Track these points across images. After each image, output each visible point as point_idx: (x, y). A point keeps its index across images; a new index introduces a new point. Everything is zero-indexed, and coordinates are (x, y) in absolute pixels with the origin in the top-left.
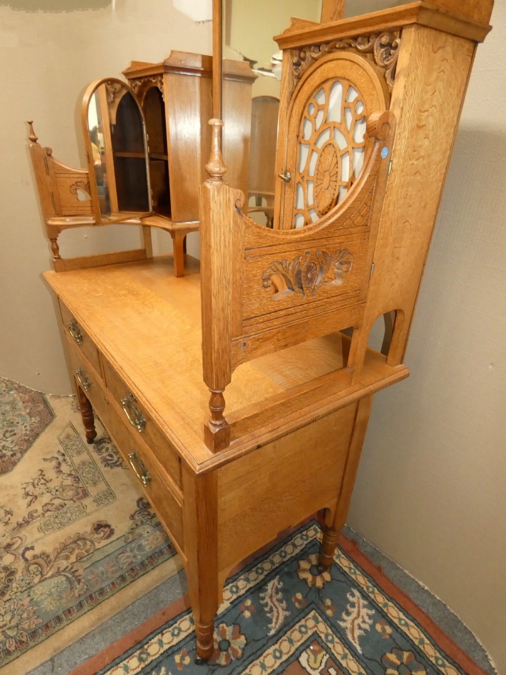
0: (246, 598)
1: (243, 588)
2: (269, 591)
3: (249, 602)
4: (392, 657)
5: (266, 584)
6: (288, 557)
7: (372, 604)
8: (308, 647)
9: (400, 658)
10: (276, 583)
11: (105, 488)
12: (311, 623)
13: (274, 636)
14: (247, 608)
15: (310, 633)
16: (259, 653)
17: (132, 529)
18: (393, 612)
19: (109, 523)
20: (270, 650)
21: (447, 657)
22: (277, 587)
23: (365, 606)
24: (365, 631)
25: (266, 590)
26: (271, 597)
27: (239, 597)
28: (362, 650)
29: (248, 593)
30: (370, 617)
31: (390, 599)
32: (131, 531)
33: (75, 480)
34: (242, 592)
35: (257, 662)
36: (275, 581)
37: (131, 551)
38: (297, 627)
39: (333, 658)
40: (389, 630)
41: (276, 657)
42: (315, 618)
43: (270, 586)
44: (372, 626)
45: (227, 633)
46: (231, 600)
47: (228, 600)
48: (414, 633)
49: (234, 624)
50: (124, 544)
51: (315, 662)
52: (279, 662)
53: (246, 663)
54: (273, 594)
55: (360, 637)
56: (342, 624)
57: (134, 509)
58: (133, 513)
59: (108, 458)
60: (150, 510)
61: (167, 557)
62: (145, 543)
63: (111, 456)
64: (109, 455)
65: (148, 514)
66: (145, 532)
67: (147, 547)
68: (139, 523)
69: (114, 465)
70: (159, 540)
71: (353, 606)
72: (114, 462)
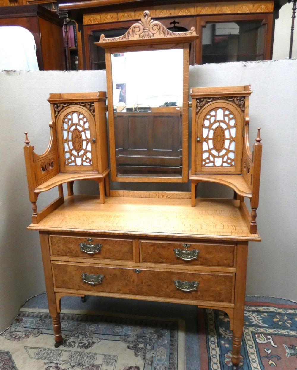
0: (220, 341)
1: (215, 340)
2: (223, 333)
3: (223, 342)
4: (275, 320)
5: (219, 333)
6: (213, 319)
7: (254, 312)
8: (255, 337)
9: (277, 318)
10: (222, 329)
11: (102, 357)
12: (247, 331)
13: (243, 343)
14: (225, 344)
15: (250, 333)
16: (246, 352)
17: (144, 358)
18: (261, 309)
19: (130, 366)
20: (248, 348)
21: (285, 309)
22: (224, 330)
23: (252, 314)
24: (261, 320)
25: (222, 334)
26: (226, 334)
27: (218, 343)
28: (267, 325)
29: (219, 340)
30: (258, 315)
31: (256, 306)
32: (145, 360)
33: (80, 366)
34: (216, 341)
35: (249, 354)
36: (220, 329)
37: (158, 365)
38: (245, 335)
39: (264, 334)
40: (266, 314)
41: (252, 348)
42: (246, 328)
43: (221, 332)
44: (261, 317)
45: (230, 356)
46: (217, 346)
47: (216, 347)
48: (272, 309)
49: (228, 352)
50: (150, 367)
51: (262, 339)
52: (254, 348)
53: (247, 357)
54: (226, 333)
55: (262, 322)
56: (254, 323)
57: (132, 352)
58: (134, 354)
59: (81, 345)
60: (140, 346)
61: (176, 353)
62: (159, 358)
63: (81, 343)
64: (79, 343)
65: (142, 348)
66: (152, 355)
67: (163, 357)
68: (143, 354)
69: (90, 345)
70: (163, 351)
71: (250, 316)
72: (87, 344)
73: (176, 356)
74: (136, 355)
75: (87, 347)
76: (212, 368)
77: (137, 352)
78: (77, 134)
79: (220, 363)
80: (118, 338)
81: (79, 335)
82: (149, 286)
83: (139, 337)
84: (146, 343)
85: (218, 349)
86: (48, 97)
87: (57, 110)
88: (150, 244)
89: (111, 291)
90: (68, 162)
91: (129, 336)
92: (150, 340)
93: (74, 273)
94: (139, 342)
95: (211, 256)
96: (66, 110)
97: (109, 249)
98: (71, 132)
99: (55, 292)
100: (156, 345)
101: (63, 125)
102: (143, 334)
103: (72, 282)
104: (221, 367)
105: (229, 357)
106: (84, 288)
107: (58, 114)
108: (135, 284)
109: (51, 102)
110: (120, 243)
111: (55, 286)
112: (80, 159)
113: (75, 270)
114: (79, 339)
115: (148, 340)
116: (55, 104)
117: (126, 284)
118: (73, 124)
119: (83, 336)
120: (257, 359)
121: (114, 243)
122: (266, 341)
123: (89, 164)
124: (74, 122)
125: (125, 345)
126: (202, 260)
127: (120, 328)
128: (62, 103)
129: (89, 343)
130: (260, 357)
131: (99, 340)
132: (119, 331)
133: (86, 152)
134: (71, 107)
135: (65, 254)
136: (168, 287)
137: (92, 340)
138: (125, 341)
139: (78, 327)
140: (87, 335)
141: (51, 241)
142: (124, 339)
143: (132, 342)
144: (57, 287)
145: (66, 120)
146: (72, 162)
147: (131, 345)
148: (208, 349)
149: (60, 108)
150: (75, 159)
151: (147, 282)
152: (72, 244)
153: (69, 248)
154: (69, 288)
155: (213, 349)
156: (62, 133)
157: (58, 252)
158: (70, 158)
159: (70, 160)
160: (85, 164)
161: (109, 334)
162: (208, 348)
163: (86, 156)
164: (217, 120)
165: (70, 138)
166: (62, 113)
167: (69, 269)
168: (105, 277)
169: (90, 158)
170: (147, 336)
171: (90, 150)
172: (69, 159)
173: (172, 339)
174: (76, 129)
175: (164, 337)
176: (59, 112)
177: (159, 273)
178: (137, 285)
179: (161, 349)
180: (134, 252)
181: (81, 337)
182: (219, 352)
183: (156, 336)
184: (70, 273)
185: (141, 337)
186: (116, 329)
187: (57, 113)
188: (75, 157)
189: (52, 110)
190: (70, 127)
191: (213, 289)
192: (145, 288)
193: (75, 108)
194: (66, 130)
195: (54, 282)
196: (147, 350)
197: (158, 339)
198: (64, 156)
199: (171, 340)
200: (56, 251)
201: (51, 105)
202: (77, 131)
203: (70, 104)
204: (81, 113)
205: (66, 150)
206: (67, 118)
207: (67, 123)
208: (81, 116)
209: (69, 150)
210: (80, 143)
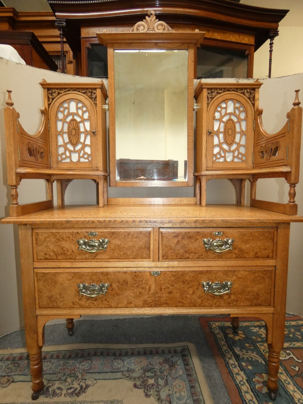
0: (240, 363)
1: (234, 362)
2: (240, 354)
3: (244, 364)
4: (285, 332)
5: (236, 353)
6: (223, 338)
10: (237, 349)
12: (263, 348)
13: (266, 363)
14: (247, 366)
17: (159, 399)
21: (288, 321)
22: (239, 350)
23: (260, 329)
25: (239, 355)
27: (239, 366)
29: (238, 362)
32: (160, 401)
34: (236, 363)
35: (279, 375)
36: (235, 349)
38: (263, 353)
42: (261, 345)
43: (238, 353)
45: (259, 380)
46: (240, 370)
47: (239, 371)
49: (254, 375)
51: (283, 355)
53: (278, 379)
54: (243, 353)
57: (141, 392)
58: (144, 394)
59: (70, 391)
60: (149, 383)
61: (197, 384)
62: (178, 395)
63: (71, 388)
64: (68, 389)
65: (153, 385)
66: (168, 392)
67: (183, 394)
68: (156, 393)
69: (83, 390)
70: (181, 385)
71: (259, 332)
72: (79, 388)
73: (199, 390)
74: (147, 395)
75: (79, 393)
76: (245, 399)
77: (148, 391)
78: (74, 125)
79: (252, 391)
80: (119, 375)
81: (67, 378)
82: (170, 293)
83: (146, 370)
84: (156, 377)
85: (242, 373)
86: (41, 81)
87: (51, 97)
88: (173, 235)
89: (119, 306)
90: (61, 157)
91: (133, 371)
92: (161, 372)
93: (66, 284)
94: (148, 377)
95: (248, 246)
96: (62, 97)
97: (118, 246)
98: (67, 122)
99: (37, 316)
100: (169, 377)
101: (57, 114)
102: (151, 366)
103: (63, 298)
104: (255, 396)
105: (259, 382)
106: (80, 305)
107: (52, 101)
108: (152, 291)
109: (45, 87)
110: (133, 235)
111: (37, 307)
112: (77, 155)
113: (69, 280)
114: (67, 384)
115: (158, 373)
116: (49, 89)
117: (140, 293)
118: (69, 114)
119: (73, 379)
120: (289, 380)
121: (125, 236)
122: (288, 357)
123: (87, 160)
125: (130, 384)
126: (236, 252)
127: (120, 361)
128: (57, 89)
129: (81, 387)
130: (292, 377)
131: (95, 382)
132: (119, 366)
133: (84, 146)
134: (68, 94)
135: (55, 257)
136: (194, 292)
137: (85, 383)
138: (129, 378)
139: (64, 367)
140: (78, 377)
141: (36, 240)
142: (127, 375)
143: (139, 378)
144: (41, 308)
145: (62, 109)
146: (67, 157)
147: (138, 383)
148: (232, 375)
149: (55, 95)
150: (70, 154)
151: (168, 288)
152: (66, 240)
153: (62, 248)
154: (58, 308)
155: (237, 374)
156: (56, 124)
157: (46, 254)
158: (64, 153)
159: (64, 156)
161: (107, 371)
162: (230, 373)
163: (84, 151)
164: (228, 113)
165: (66, 130)
166: (58, 100)
167: (60, 279)
168: (111, 285)
169: (89, 152)
170: (156, 368)
171: (89, 144)
173: (187, 367)
174: (73, 120)
175: (176, 366)
176: (53, 99)
177: (183, 273)
178: (154, 294)
179: (177, 382)
180: (152, 247)
181: (69, 380)
182: (245, 378)
183: (167, 367)
184: (61, 284)
185: (149, 371)
186: (115, 364)
187: (51, 100)
188: (70, 152)
189: (45, 96)
190: (66, 117)
191: (249, 289)
192: (165, 296)
193: (72, 94)
194: (61, 120)
195: (37, 302)
196: (160, 388)
197: (171, 370)
198: (57, 151)
199: (186, 369)
200: (43, 254)
201: (44, 90)
202: (75, 122)
203: (67, 90)
204: (80, 101)
205: (59, 144)
206: (63, 107)
207: (63, 112)
208: (80, 105)
209: (63, 144)
210: (78, 136)
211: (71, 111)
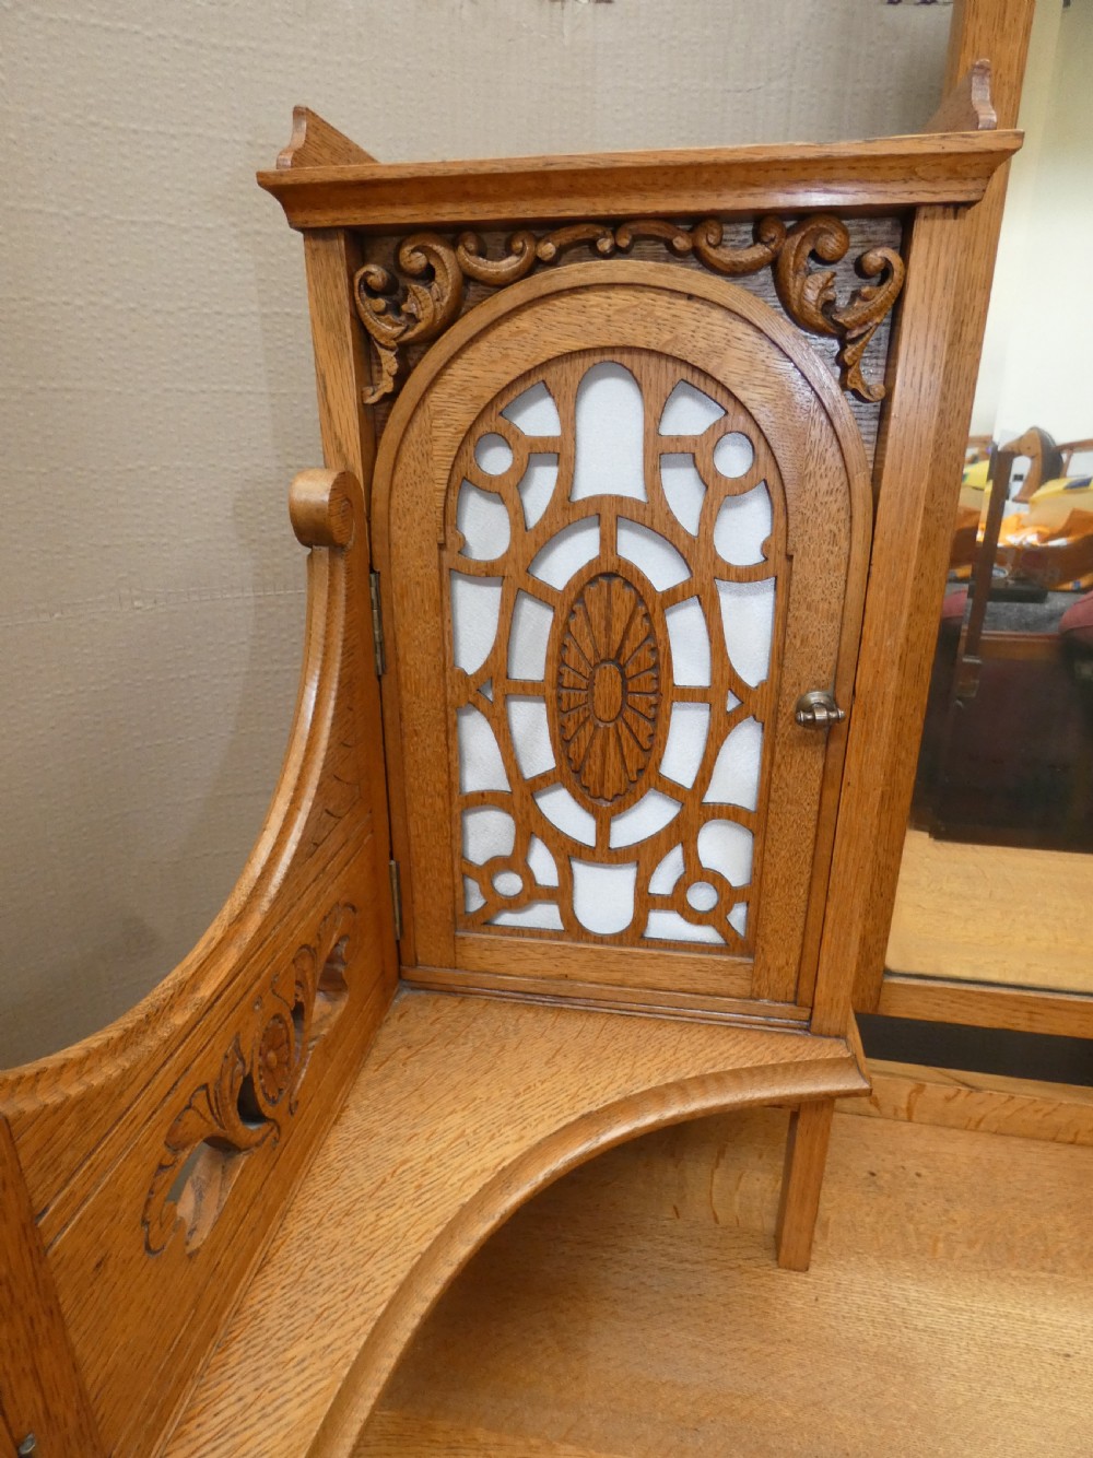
78: (619, 627)
86: (277, 142)
87: (386, 329)
90: (489, 891)
96: (505, 329)
98: (543, 594)
101: (449, 518)
107: (401, 378)
109: (323, 219)
112: (625, 877)
116: (361, 242)
118: (568, 513)
123: (707, 934)
124: (584, 489)
128: (453, 234)
133: (695, 810)
134: (574, 290)
145: (496, 461)
146: (533, 893)
149: (426, 303)
150: (567, 876)
156: (443, 607)
158: (516, 861)
159: (509, 884)
160: (664, 925)
163: (691, 858)
165: (530, 663)
166: (458, 370)
169: (737, 876)
171: (746, 797)
172: (497, 865)
174: (610, 575)
176: (408, 353)
187: (390, 362)
188: (568, 852)
189: (323, 321)
190: (533, 542)
193: (620, 298)
194: (486, 573)
198: (455, 837)
201: (312, 254)
202: (623, 599)
203: (566, 236)
204: (702, 379)
205: (473, 781)
206: (509, 438)
207: (506, 492)
208: (690, 417)
209: (503, 785)
210: (644, 728)
211: (587, 486)
